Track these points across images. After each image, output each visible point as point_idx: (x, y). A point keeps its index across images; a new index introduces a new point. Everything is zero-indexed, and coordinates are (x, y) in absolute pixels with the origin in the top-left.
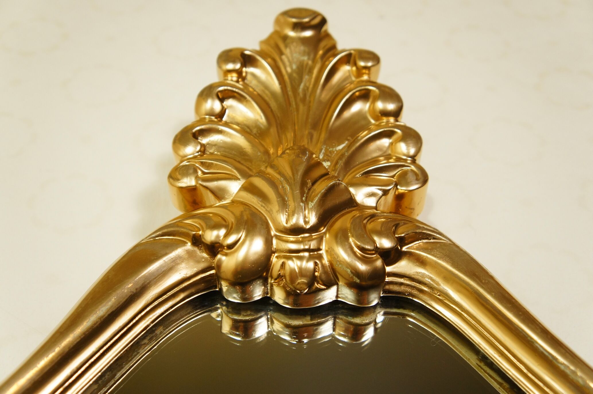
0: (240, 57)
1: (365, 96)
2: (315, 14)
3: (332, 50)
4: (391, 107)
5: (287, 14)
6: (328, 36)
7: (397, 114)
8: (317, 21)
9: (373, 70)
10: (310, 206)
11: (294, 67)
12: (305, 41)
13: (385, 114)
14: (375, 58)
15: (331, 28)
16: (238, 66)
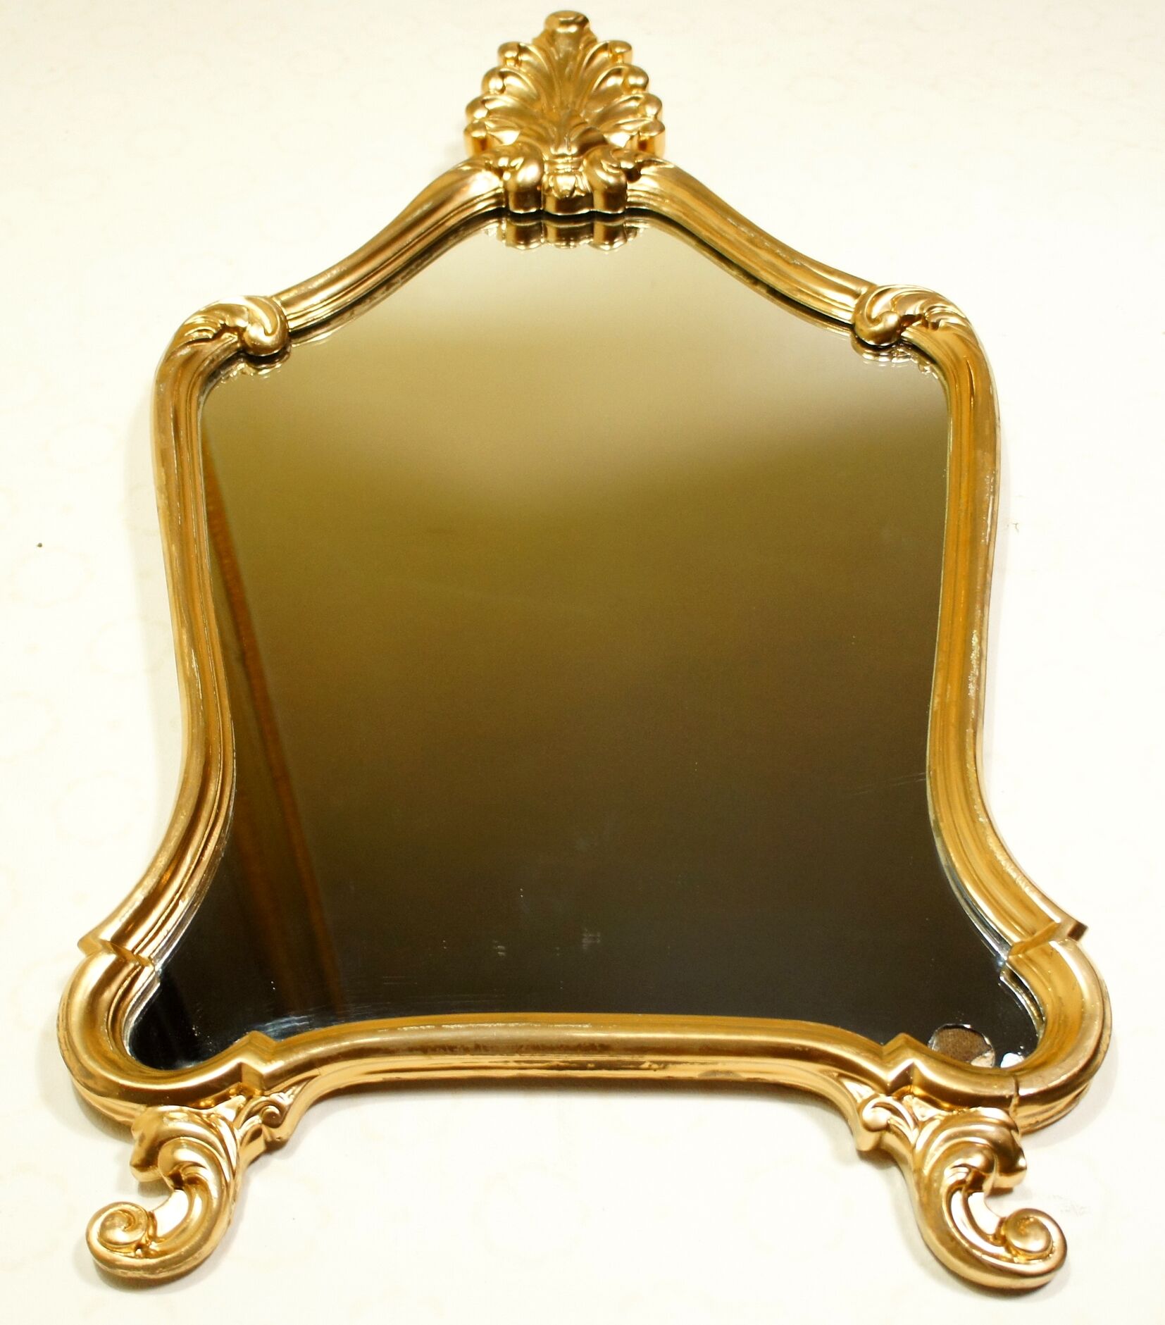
0: (516, 48)
1: (618, 72)
2: (578, 15)
3: (593, 41)
4: (640, 81)
5: (556, 15)
6: (589, 32)
7: (644, 87)
8: (580, 19)
9: (627, 55)
10: (572, 139)
11: (561, 55)
12: (569, 35)
13: (635, 86)
14: (629, 47)
15: (593, 26)
16: (514, 54)
